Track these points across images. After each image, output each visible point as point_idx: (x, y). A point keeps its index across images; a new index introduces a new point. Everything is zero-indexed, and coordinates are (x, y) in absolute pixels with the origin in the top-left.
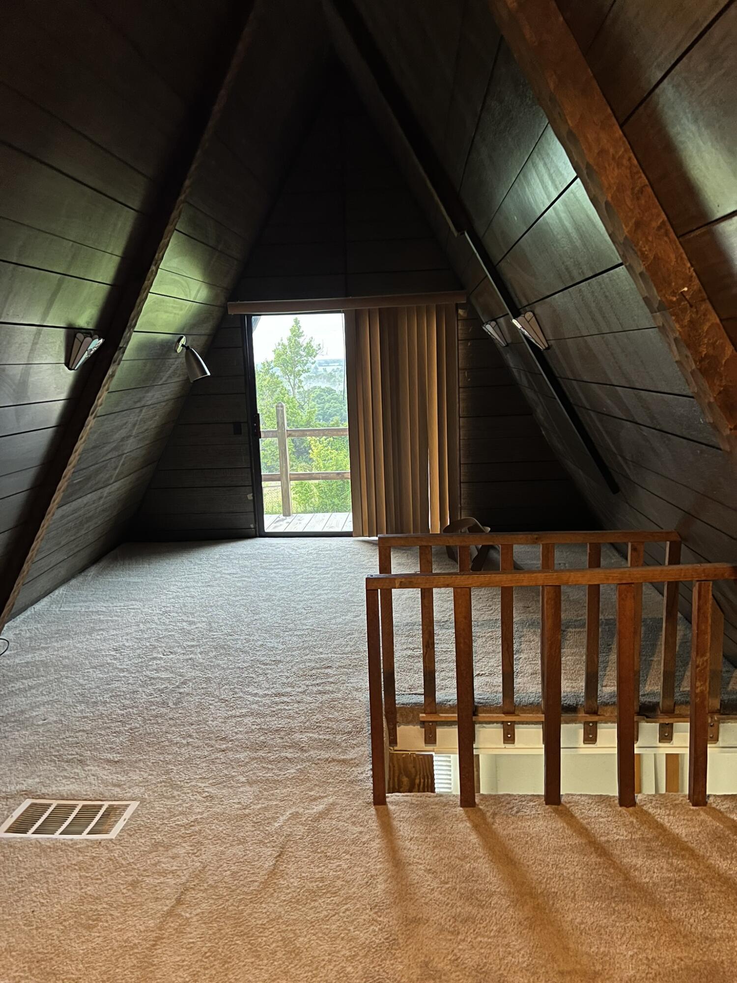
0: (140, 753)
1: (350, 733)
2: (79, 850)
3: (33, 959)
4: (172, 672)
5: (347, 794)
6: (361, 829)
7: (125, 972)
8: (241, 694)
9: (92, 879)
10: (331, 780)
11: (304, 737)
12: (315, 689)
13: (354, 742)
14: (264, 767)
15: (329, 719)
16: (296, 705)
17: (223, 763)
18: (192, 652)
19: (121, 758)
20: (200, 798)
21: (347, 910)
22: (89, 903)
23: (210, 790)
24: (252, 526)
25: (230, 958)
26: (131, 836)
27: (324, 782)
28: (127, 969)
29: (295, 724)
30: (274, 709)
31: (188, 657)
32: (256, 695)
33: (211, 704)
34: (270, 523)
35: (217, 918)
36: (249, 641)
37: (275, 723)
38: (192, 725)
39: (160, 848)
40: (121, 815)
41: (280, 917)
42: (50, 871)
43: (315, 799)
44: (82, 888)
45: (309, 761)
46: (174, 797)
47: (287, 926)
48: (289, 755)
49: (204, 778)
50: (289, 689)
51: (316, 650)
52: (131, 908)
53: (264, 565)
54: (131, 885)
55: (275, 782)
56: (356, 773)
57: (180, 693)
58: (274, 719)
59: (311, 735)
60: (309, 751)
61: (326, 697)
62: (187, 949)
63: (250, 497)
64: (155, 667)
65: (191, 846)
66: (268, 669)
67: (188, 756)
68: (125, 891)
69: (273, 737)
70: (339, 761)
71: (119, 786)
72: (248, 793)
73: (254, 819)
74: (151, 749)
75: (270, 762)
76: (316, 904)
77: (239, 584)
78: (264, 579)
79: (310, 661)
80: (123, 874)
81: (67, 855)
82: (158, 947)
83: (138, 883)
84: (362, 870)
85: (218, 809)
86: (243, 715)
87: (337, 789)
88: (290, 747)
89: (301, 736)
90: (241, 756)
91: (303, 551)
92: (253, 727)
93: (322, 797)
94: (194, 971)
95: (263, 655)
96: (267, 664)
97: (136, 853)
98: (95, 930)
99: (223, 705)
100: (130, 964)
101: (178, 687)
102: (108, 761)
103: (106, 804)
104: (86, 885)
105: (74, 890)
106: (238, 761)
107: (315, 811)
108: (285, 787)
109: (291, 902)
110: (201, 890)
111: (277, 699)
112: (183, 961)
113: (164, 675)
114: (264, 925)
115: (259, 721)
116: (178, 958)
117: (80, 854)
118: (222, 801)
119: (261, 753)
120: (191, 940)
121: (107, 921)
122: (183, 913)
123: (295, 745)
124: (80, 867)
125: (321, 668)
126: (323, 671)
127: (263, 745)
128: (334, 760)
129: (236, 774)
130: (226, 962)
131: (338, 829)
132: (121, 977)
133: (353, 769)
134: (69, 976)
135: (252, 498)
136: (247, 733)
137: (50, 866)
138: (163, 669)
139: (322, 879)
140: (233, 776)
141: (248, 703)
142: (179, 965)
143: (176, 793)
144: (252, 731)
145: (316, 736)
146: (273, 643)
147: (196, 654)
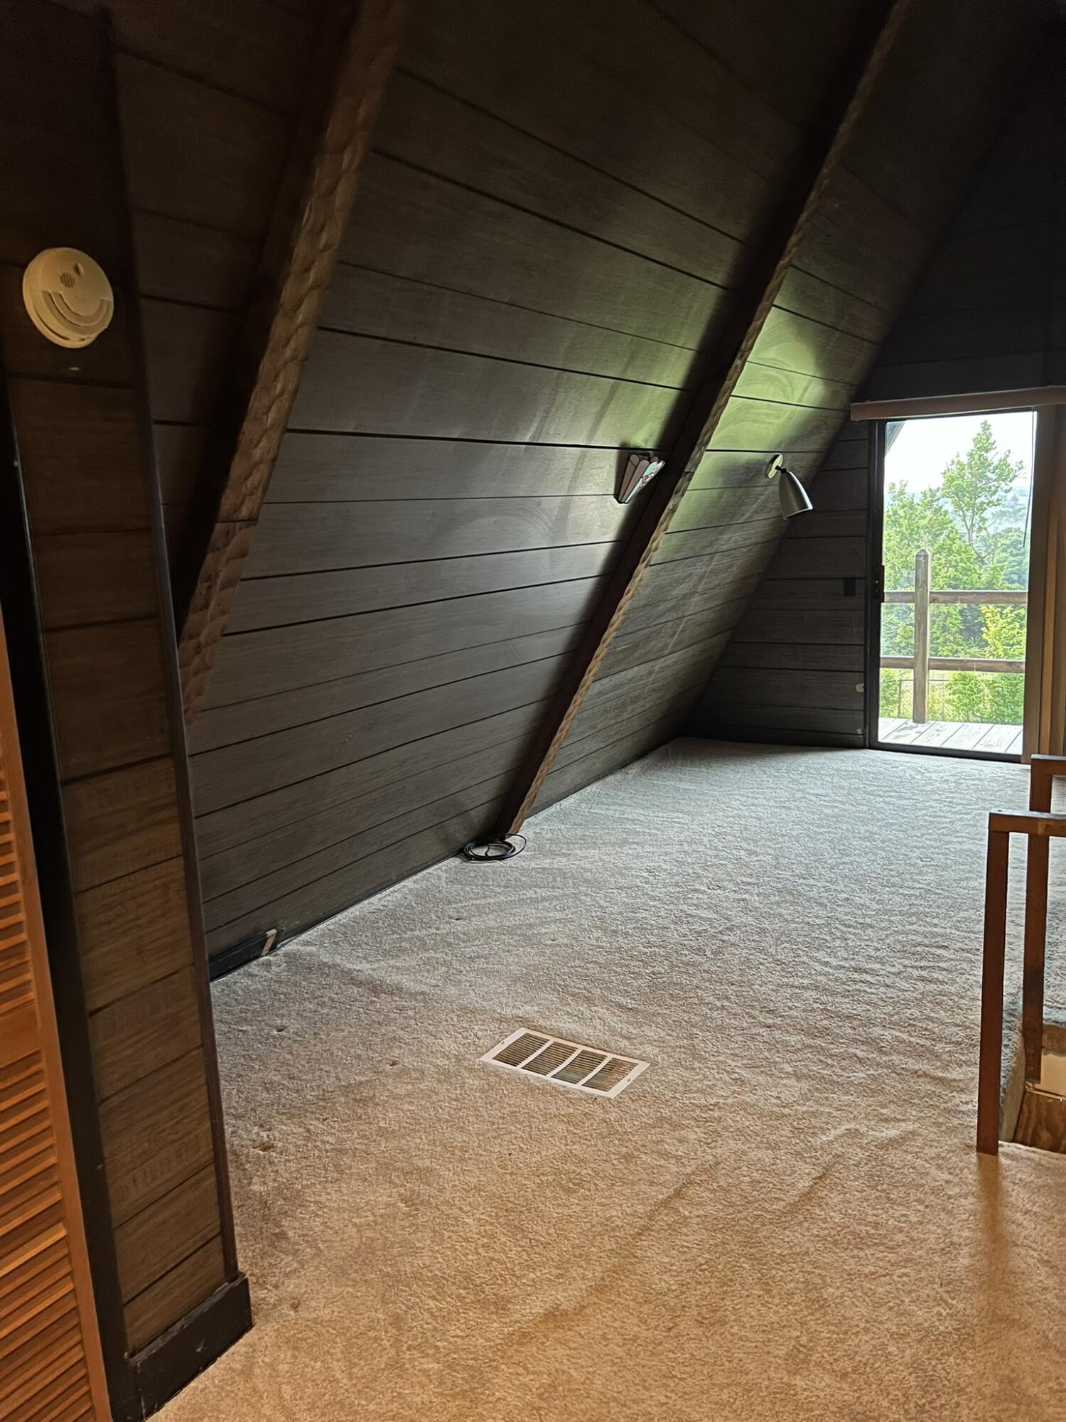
0: (659, 1005)
1: (958, 1043)
2: (570, 1100)
3: (502, 1206)
4: (717, 912)
5: (939, 1125)
6: (949, 1177)
7: (602, 1255)
8: (805, 959)
9: (580, 1137)
10: (916, 1101)
11: (888, 1035)
12: (916, 973)
13: (963, 1059)
14: (821, 1061)
15: (929, 1018)
16: (883, 989)
17: (764, 1042)
18: (747, 892)
19: (636, 1006)
20: (727, 1079)
21: (904, 1274)
22: (573, 1163)
23: (743, 1072)
24: (859, 731)
25: (731, 1280)
26: (633, 1101)
27: (905, 1100)
28: (604, 1251)
29: (877, 1014)
30: (850, 989)
31: (740, 896)
32: (826, 964)
33: (761, 964)
34: (887, 730)
35: (722, 1228)
36: (830, 890)
37: (847, 1007)
38: (732, 984)
39: (666, 1126)
40: (625, 1073)
41: (807, 1253)
42: (534, 1114)
43: (887, 1120)
44: (567, 1145)
45: (888, 1067)
46: (694, 1069)
47: (815, 1268)
48: (860, 1054)
49: (737, 1055)
50: (877, 966)
51: (928, 920)
52: (619, 1184)
53: (870, 789)
54: (625, 1157)
55: (833, 1082)
56: (957, 1101)
57: (723, 941)
58: (847, 1000)
59: (898, 1034)
60: (891, 1054)
61: (931, 987)
62: (679, 1252)
63: (860, 688)
64: (695, 902)
65: (705, 1133)
66: (850, 933)
67: (719, 1022)
68: (615, 1162)
69: (840, 1024)
70: (934, 1078)
71: (628, 1039)
72: (793, 1089)
73: (795, 1123)
74: (674, 1003)
75: (831, 1056)
76: (861, 1254)
77: (826, 811)
78: (865, 809)
79: (916, 933)
80: (617, 1142)
81: (556, 1103)
82: (644, 1238)
83: (633, 1158)
84: (939, 1231)
85: (749, 1098)
86: (803, 987)
87: (922, 1115)
88: (863, 1043)
89: (882, 1032)
90: (793, 1039)
91: (934, 776)
92: (815, 1006)
93: (899, 1120)
94: (682, 1280)
95: (846, 914)
96: (849, 926)
97: (636, 1123)
98: (574, 1195)
99: (778, 968)
100: (608, 1247)
101: (721, 932)
102: (620, 1006)
103: (610, 1057)
104: (572, 1142)
105: (558, 1144)
106: (786, 1044)
107: (884, 1134)
108: (847, 1093)
109: (826, 1240)
110: (709, 1190)
111: (856, 976)
112: (672, 1265)
113: (705, 914)
114: (784, 1256)
115: (824, 998)
116: (667, 1260)
117: (570, 1105)
118: (756, 1090)
119: (819, 1042)
120: (685, 1244)
121: (589, 1190)
122: (681, 1209)
123: (870, 1042)
124: (569, 1118)
125: (931, 946)
126: (933, 950)
127: (825, 1032)
128: (926, 1075)
129: (781, 1060)
130: (725, 1284)
131: (914, 1168)
132: (595, 1257)
133: (954, 1094)
134: (537, 1237)
135: (863, 690)
136: (804, 1011)
137: (536, 1109)
138: (705, 906)
139: (876, 1225)
140: (776, 1062)
141: (814, 972)
142: (665, 1267)
143: (697, 1065)
144: (813, 1010)
145: (905, 1036)
146: (864, 898)
147: (751, 894)
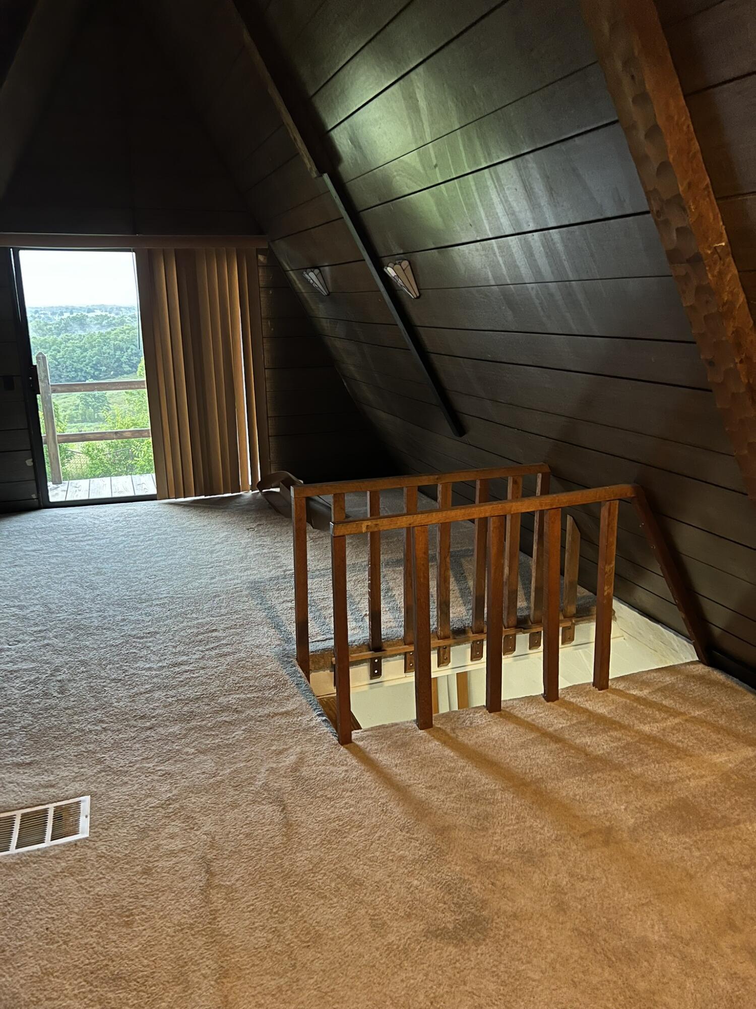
0: (53, 750)
5: (310, 741)
6: (345, 768)
10: (285, 733)
11: (232, 699)
13: (286, 694)
17: (158, 740)
19: (32, 759)
20: (156, 778)
21: (380, 837)
22: (107, 902)
23: (162, 768)
24: (34, 496)
26: (106, 830)
27: (278, 735)
40: (78, 813)
42: (34, 886)
43: (281, 752)
44: (89, 892)
45: (250, 720)
46: (127, 783)
48: (227, 719)
49: (147, 758)
51: (189, 616)
52: (160, 894)
54: (145, 873)
55: (227, 745)
56: (305, 722)
58: (186, 688)
59: (238, 696)
60: (245, 711)
61: (229, 658)
63: (29, 463)
66: (147, 642)
67: (112, 741)
69: (197, 705)
70: (282, 714)
71: (52, 786)
72: (209, 763)
73: (232, 783)
74: (63, 743)
75: (210, 729)
77: (54, 561)
78: (80, 553)
79: (190, 627)
80: (127, 866)
81: (45, 866)
83: (151, 870)
85: (184, 783)
86: (149, 691)
87: (295, 739)
88: (223, 711)
89: (227, 699)
90: (175, 729)
92: (170, 700)
93: (286, 749)
103: (51, 808)
117: (59, 861)
120: (249, 904)
121: (143, 913)
122: (222, 883)
123: (225, 709)
124: (70, 872)
125: (206, 632)
126: (210, 635)
127: (192, 715)
128: (276, 714)
129: (181, 747)
131: (323, 773)
133: (300, 718)
135: (32, 464)
136: (165, 707)
137: (32, 881)
140: (178, 750)
141: (147, 678)
143: (125, 779)
144: (171, 704)
147: (50, 639)
